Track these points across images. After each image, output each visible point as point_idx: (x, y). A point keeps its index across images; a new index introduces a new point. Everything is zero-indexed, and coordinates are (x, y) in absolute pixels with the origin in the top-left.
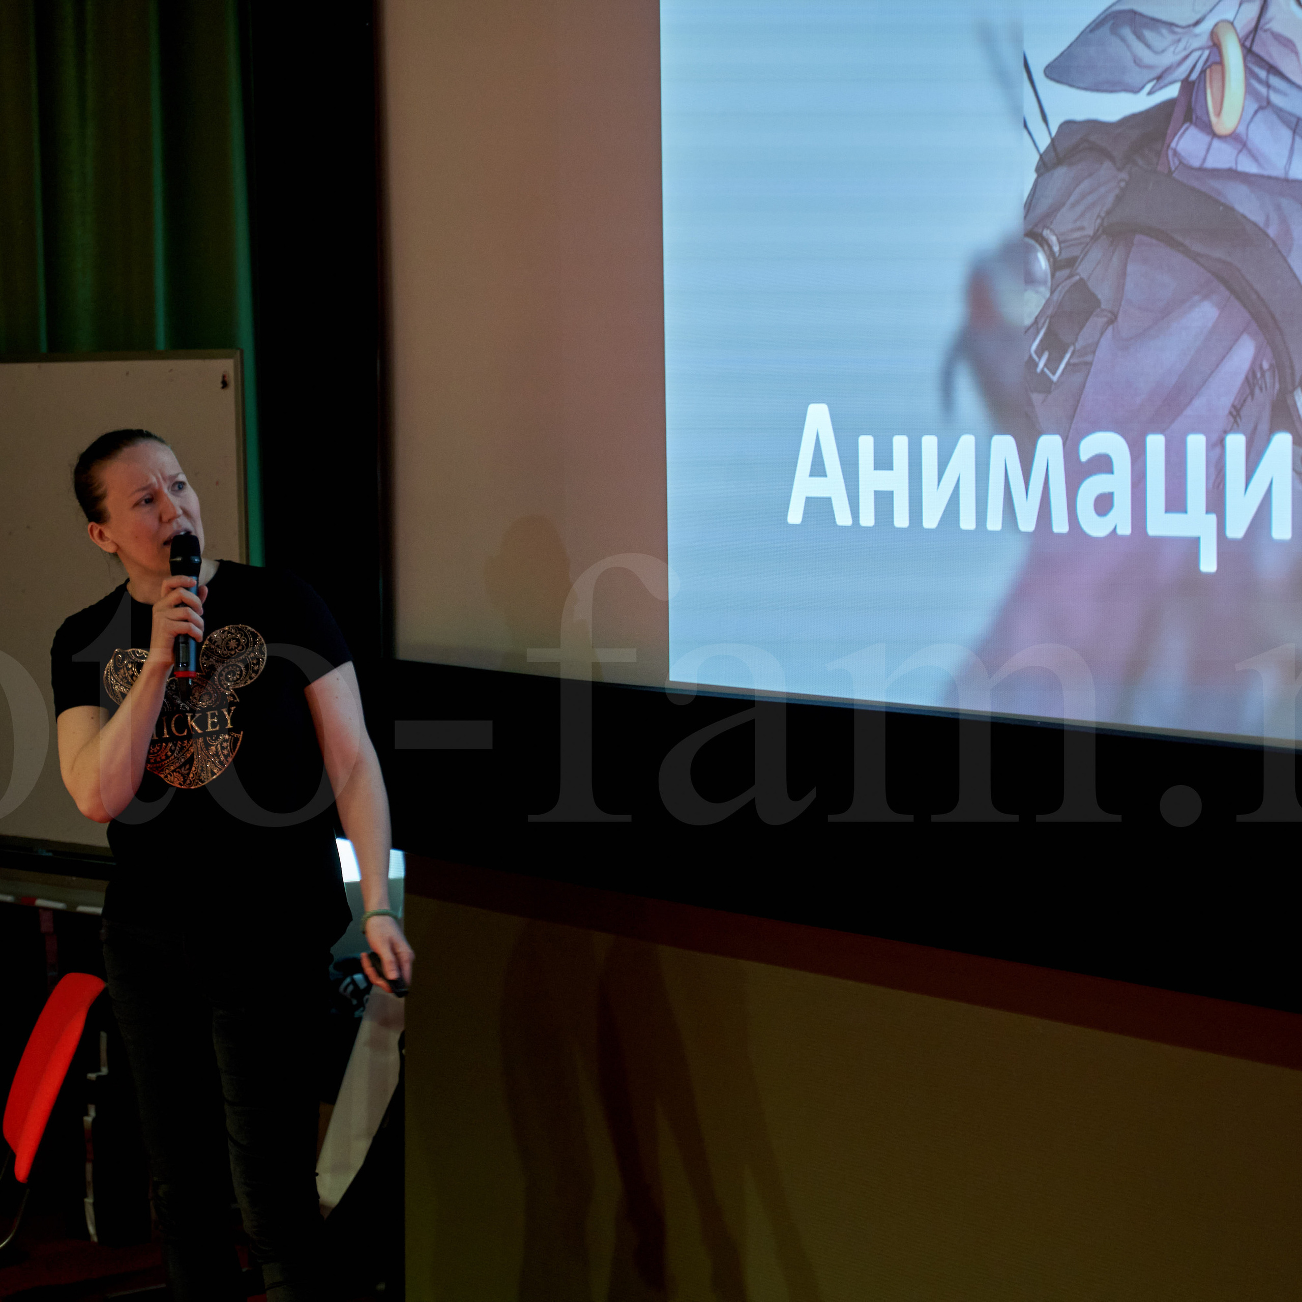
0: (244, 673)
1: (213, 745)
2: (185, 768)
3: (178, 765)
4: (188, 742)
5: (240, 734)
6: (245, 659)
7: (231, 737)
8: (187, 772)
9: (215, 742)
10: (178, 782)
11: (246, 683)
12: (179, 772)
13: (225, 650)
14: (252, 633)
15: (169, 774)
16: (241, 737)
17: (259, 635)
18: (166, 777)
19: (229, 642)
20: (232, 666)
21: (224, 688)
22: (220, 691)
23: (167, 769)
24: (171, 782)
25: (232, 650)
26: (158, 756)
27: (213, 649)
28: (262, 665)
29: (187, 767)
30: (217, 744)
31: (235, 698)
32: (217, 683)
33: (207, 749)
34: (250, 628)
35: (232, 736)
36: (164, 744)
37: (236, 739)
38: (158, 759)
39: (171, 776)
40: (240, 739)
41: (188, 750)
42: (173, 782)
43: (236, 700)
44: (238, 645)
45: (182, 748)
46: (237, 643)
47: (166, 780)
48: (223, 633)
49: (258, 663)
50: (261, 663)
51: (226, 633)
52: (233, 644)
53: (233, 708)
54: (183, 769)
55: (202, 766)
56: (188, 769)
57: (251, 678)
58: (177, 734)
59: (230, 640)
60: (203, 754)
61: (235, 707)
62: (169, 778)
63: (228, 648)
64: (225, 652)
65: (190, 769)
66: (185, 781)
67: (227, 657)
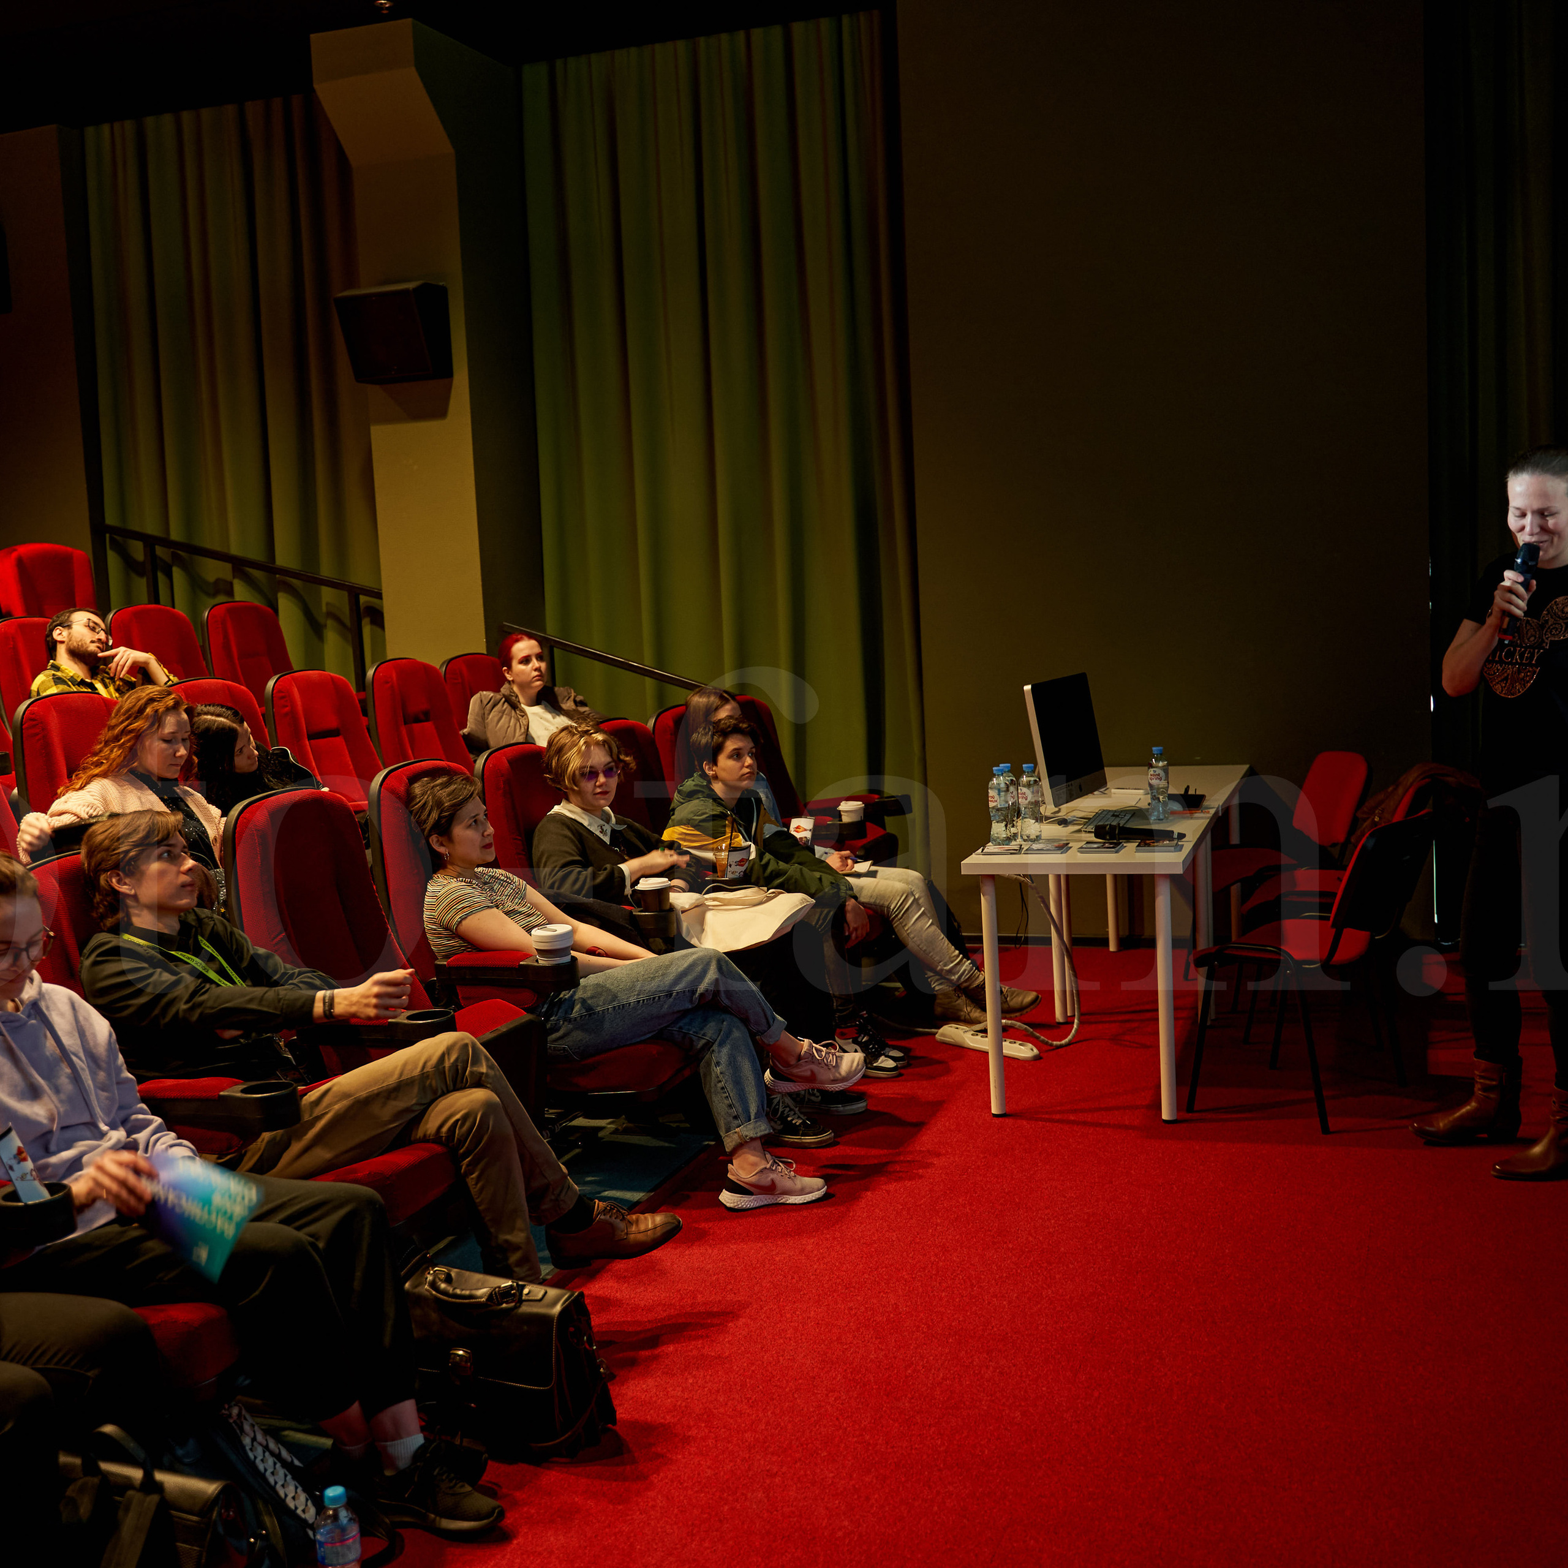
3: (1500, 679)
4: (1508, 666)
10: (1500, 690)
12: (1501, 684)
15: (1496, 684)
21: (1545, 637)
22: (1542, 637)
23: (1496, 681)
29: (1505, 682)
32: (1544, 632)
41: (1506, 671)
53: (1541, 651)
54: (1503, 682)
55: (1512, 684)
61: (1543, 651)
62: (1496, 686)
64: (1559, 613)
65: (1506, 684)
66: (1502, 691)
67: (1559, 617)
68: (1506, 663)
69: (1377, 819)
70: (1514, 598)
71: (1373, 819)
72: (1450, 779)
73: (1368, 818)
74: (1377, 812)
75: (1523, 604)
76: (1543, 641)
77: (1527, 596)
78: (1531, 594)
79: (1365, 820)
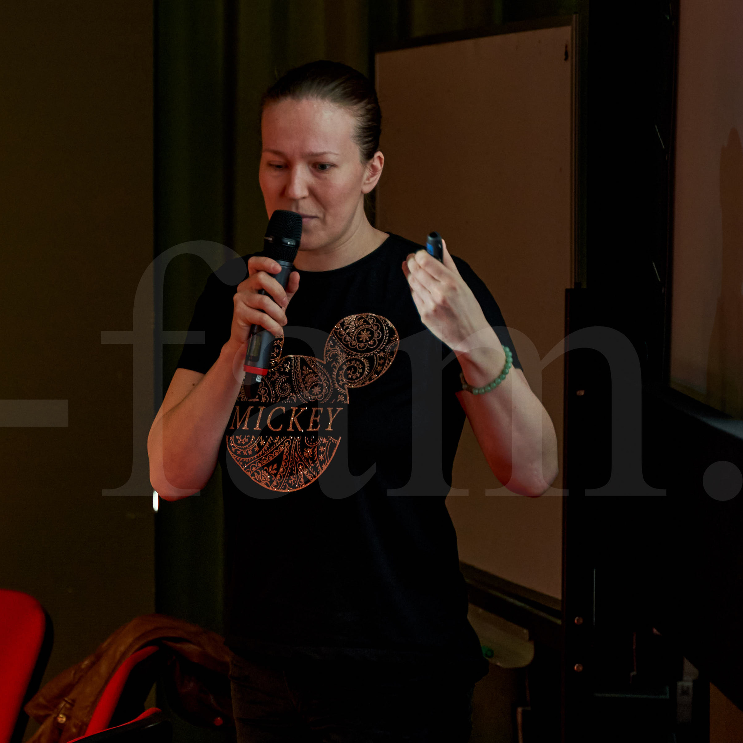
0: (366, 373)
1: (310, 448)
2: (272, 467)
3: (265, 462)
4: (280, 439)
5: (338, 440)
6: (373, 357)
7: (328, 442)
8: (275, 472)
9: (313, 445)
10: (265, 482)
11: (363, 383)
12: (266, 470)
13: (354, 340)
14: (390, 329)
15: (256, 471)
16: (338, 443)
17: (396, 332)
18: (253, 475)
19: (362, 332)
20: (356, 360)
21: (339, 385)
22: (334, 386)
23: (254, 466)
24: (258, 481)
25: (362, 342)
26: (245, 448)
27: (342, 335)
28: (386, 367)
29: (275, 466)
30: (315, 447)
31: (346, 399)
32: (334, 377)
33: (303, 451)
34: (389, 322)
35: (330, 441)
36: (253, 437)
37: (333, 445)
38: (245, 453)
39: (258, 474)
40: (337, 446)
41: (277, 448)
42: (260, 482)
43: (346, 401)
44: (371, 338)
45: (272, 444)
46: (370, 335)
47: (252, 478)
48: (359, 319)
49: (383, 365)
50: (386, 365)
51: (362, 321)
52: (365, 335)
53: (339, 409)
54: (271, 467)
55: (291, 469)
56: (275, 469)
57: (370, 379)
58: (272, 429)
59: (363, 330)
60: (296, 455)
61: (341, 409)
62: (256, 476)
63: (358, 338)
64: (354, 343)
65: (278, 469)
66: (271, 482)
67: (355, 350)
68: (274, 435)
69: (62, 719)
70: (267, 300)
71: (56, 719)
72: (189, 647)
73: (47, 716)
74: (62, 705)
75: (281, 312)
76: (336, 393)
77: (286, 299)
78: (292, 295)
79: (40, 720)
